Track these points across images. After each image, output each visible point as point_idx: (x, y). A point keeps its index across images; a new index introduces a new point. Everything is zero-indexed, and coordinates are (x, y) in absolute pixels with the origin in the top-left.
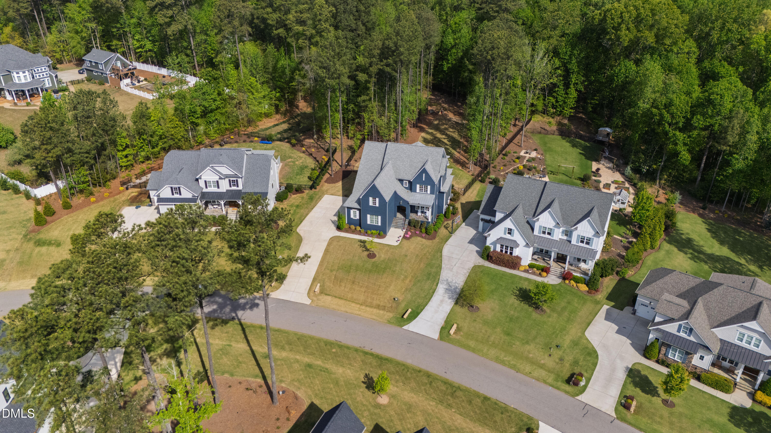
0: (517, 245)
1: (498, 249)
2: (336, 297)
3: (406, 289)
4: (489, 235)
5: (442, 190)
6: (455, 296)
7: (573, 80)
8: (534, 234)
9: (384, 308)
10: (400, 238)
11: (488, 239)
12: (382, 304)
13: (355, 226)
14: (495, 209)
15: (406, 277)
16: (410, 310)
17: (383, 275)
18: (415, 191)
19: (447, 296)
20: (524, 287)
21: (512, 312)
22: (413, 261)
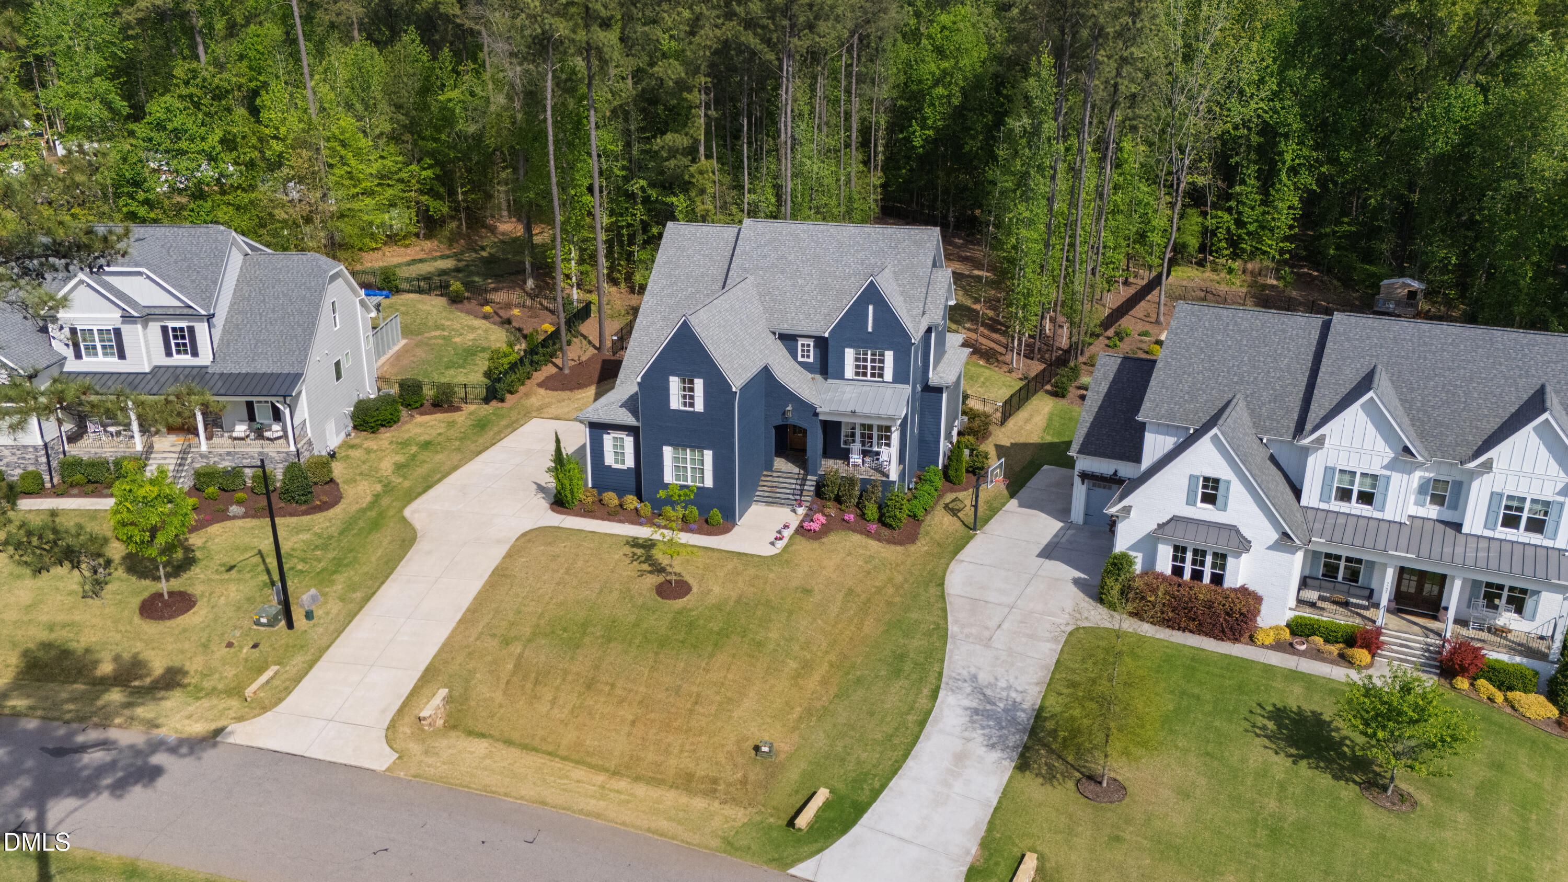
0: (1244, 545)
1: (1164, 563)
2: (509, 742)
3: (809, 712)
4: (1127, 510)
5: (934, 378)
6: (1016, 739)
7: (1288, 157)
8: (1304, 502)
9: (711, 786)
10: (787, 533)
11: (1121, 528)
12: (702, 770)
13: (621, 494)
14: (1140, 418)
15: (807, 667)
16: (822, 795)
17: (711, 656)
18: (840, 375)
19: (978, 735)
20: (1293, 704)
21: (1272, 805)
22: (834, 610)
